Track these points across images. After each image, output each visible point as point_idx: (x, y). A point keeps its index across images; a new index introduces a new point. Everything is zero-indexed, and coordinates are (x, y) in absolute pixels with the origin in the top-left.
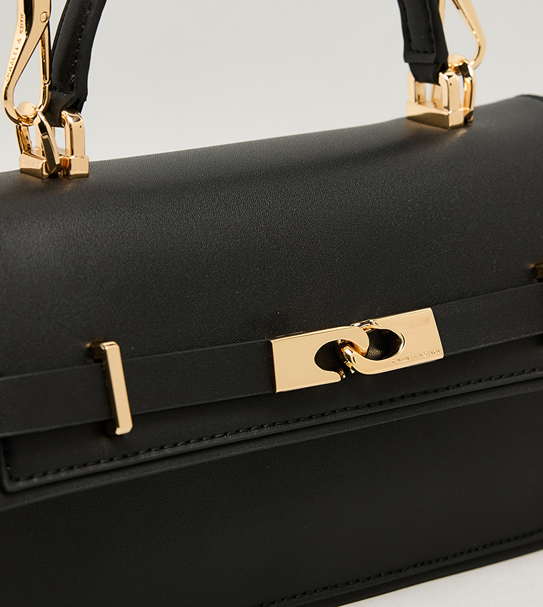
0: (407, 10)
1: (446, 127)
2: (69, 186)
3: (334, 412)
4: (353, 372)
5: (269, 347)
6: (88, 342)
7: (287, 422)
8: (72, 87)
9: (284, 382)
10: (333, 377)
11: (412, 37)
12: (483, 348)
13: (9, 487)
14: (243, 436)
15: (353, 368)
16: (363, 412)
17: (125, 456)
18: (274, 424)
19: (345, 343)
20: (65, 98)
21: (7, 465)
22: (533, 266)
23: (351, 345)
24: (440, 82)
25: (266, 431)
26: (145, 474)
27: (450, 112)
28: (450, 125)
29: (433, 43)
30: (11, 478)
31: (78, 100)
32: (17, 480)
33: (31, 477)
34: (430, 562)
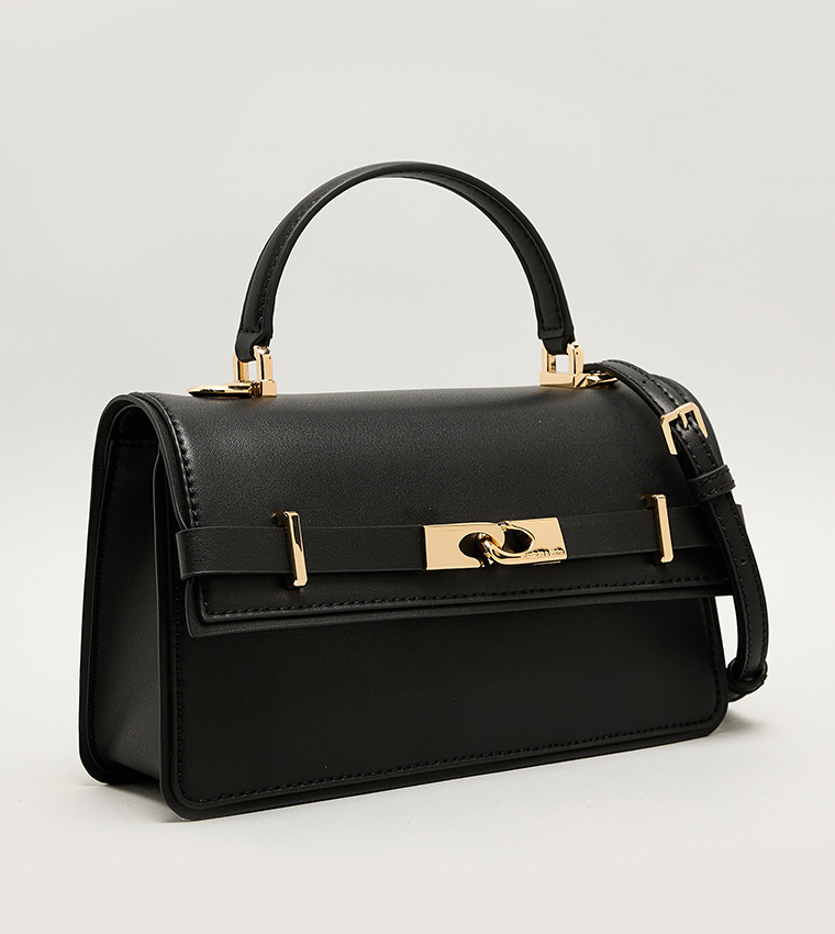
1: (572, 388)
2: (260, 402)
3: (475, 595)
4: (491, 562)
5: (422, 531)
6: (273, 512)
7: (435, 598)
8: (260, 327)
9: (434, 562)
10: (474, 563)
11: (544, 318)
13: (206, 618)
14: (398, 604)
15: (491, 558)
16: (499, 598)
17: (301, 607)
18: (424, 598)
19: (486, 538)
21: (205, 601)
22: (643, 497)
23: (490, 539)
24: (568, 352)
25: (416, 603)
29: (561, 320)
30: (207, 612)
31: (266, 337)
32: (213, 614)
33: (224, 613)
34: (563, 745)
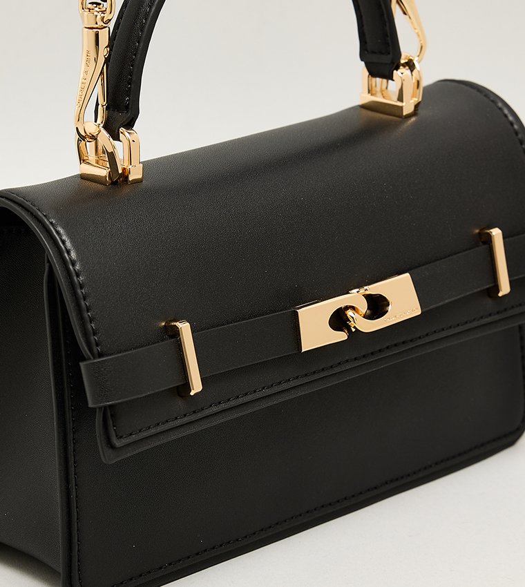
0: (364, 17)
1: (401, 116)
3: (340, 363)
4: (354, 330)
5: (296, 316)
6: (162, 321)
7: (307, 375)
8: (127, 107)
9: (308, 344)
10: (342, 336)
11: (368, 40)
12: (448, 303)
13: (118, 443)
15: (355, 327)
16: (360, 363)
17: (195, 412)
18: (298, 377)
19: (347, 308)
20: (121, 117)
21: (114, 426)
22: (477, 231)
23: (353, 308)
24: (394, 78)
26: (209, 425)
27: (404, 104)
28: (404, 114)
29: (389, 46)
30: (117, 436)
31: (133, 118)
32: (122, 437)
33: (131, 435)
